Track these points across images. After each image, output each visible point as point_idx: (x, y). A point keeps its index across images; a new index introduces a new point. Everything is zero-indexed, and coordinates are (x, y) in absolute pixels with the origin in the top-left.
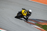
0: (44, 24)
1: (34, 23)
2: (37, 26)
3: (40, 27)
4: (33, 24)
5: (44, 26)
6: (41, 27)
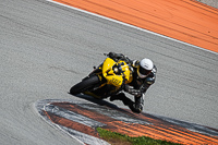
0: (141, 135)
1: (88, 123)
4: (85, 130)
5: (137, 142)
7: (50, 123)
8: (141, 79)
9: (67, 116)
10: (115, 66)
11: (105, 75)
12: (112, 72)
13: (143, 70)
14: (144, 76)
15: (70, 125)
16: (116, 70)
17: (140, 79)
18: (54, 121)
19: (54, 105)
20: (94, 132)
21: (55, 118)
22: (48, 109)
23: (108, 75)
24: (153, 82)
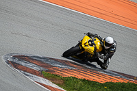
0: (70, 76)
1: (36, 68)
2: (47, 81)
3: (57, 82)
4: (34, 73)
5: (67, 80)
6: (59, 85)
7: (13, 68)
9: (23, 64)
10: (90, 41)
11: (83, 46)
13: (107, 44)
15: (25, 70)
18: (15, 67)
19: (15, 57)
20: (40, 74)
21: (15, 65)
22: (11, 60)
23: (85, 46)
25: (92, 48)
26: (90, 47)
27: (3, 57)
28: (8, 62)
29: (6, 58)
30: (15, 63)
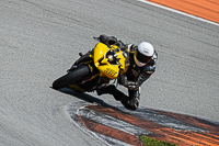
4: (126, 138)
7: (85, 130)
8: (139, 67)
9: (104, 121)
10: (109, 53)
11: (97, 64)
12: (105, 60)
14: (143, 64)
15: (109, 133)
16: (110, 57)
17: (137, 68)
18: (89, 127)
19: (89, 108)
20: (137, 141)
22: (82, 114)
23: (101, 64)
24: (153, 71)
25: (115, 69)
26: (110, 66)
27: (66, 108)
28: (76, 118)
29: (71, 110)
30: (89, 119)
